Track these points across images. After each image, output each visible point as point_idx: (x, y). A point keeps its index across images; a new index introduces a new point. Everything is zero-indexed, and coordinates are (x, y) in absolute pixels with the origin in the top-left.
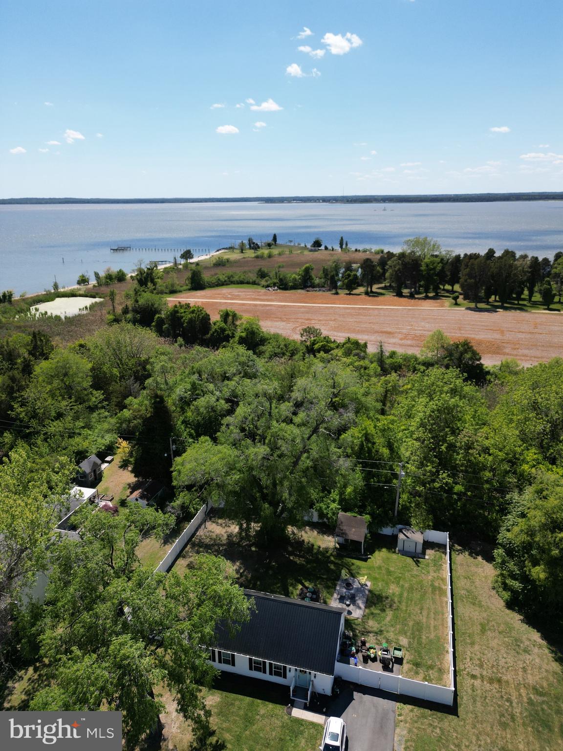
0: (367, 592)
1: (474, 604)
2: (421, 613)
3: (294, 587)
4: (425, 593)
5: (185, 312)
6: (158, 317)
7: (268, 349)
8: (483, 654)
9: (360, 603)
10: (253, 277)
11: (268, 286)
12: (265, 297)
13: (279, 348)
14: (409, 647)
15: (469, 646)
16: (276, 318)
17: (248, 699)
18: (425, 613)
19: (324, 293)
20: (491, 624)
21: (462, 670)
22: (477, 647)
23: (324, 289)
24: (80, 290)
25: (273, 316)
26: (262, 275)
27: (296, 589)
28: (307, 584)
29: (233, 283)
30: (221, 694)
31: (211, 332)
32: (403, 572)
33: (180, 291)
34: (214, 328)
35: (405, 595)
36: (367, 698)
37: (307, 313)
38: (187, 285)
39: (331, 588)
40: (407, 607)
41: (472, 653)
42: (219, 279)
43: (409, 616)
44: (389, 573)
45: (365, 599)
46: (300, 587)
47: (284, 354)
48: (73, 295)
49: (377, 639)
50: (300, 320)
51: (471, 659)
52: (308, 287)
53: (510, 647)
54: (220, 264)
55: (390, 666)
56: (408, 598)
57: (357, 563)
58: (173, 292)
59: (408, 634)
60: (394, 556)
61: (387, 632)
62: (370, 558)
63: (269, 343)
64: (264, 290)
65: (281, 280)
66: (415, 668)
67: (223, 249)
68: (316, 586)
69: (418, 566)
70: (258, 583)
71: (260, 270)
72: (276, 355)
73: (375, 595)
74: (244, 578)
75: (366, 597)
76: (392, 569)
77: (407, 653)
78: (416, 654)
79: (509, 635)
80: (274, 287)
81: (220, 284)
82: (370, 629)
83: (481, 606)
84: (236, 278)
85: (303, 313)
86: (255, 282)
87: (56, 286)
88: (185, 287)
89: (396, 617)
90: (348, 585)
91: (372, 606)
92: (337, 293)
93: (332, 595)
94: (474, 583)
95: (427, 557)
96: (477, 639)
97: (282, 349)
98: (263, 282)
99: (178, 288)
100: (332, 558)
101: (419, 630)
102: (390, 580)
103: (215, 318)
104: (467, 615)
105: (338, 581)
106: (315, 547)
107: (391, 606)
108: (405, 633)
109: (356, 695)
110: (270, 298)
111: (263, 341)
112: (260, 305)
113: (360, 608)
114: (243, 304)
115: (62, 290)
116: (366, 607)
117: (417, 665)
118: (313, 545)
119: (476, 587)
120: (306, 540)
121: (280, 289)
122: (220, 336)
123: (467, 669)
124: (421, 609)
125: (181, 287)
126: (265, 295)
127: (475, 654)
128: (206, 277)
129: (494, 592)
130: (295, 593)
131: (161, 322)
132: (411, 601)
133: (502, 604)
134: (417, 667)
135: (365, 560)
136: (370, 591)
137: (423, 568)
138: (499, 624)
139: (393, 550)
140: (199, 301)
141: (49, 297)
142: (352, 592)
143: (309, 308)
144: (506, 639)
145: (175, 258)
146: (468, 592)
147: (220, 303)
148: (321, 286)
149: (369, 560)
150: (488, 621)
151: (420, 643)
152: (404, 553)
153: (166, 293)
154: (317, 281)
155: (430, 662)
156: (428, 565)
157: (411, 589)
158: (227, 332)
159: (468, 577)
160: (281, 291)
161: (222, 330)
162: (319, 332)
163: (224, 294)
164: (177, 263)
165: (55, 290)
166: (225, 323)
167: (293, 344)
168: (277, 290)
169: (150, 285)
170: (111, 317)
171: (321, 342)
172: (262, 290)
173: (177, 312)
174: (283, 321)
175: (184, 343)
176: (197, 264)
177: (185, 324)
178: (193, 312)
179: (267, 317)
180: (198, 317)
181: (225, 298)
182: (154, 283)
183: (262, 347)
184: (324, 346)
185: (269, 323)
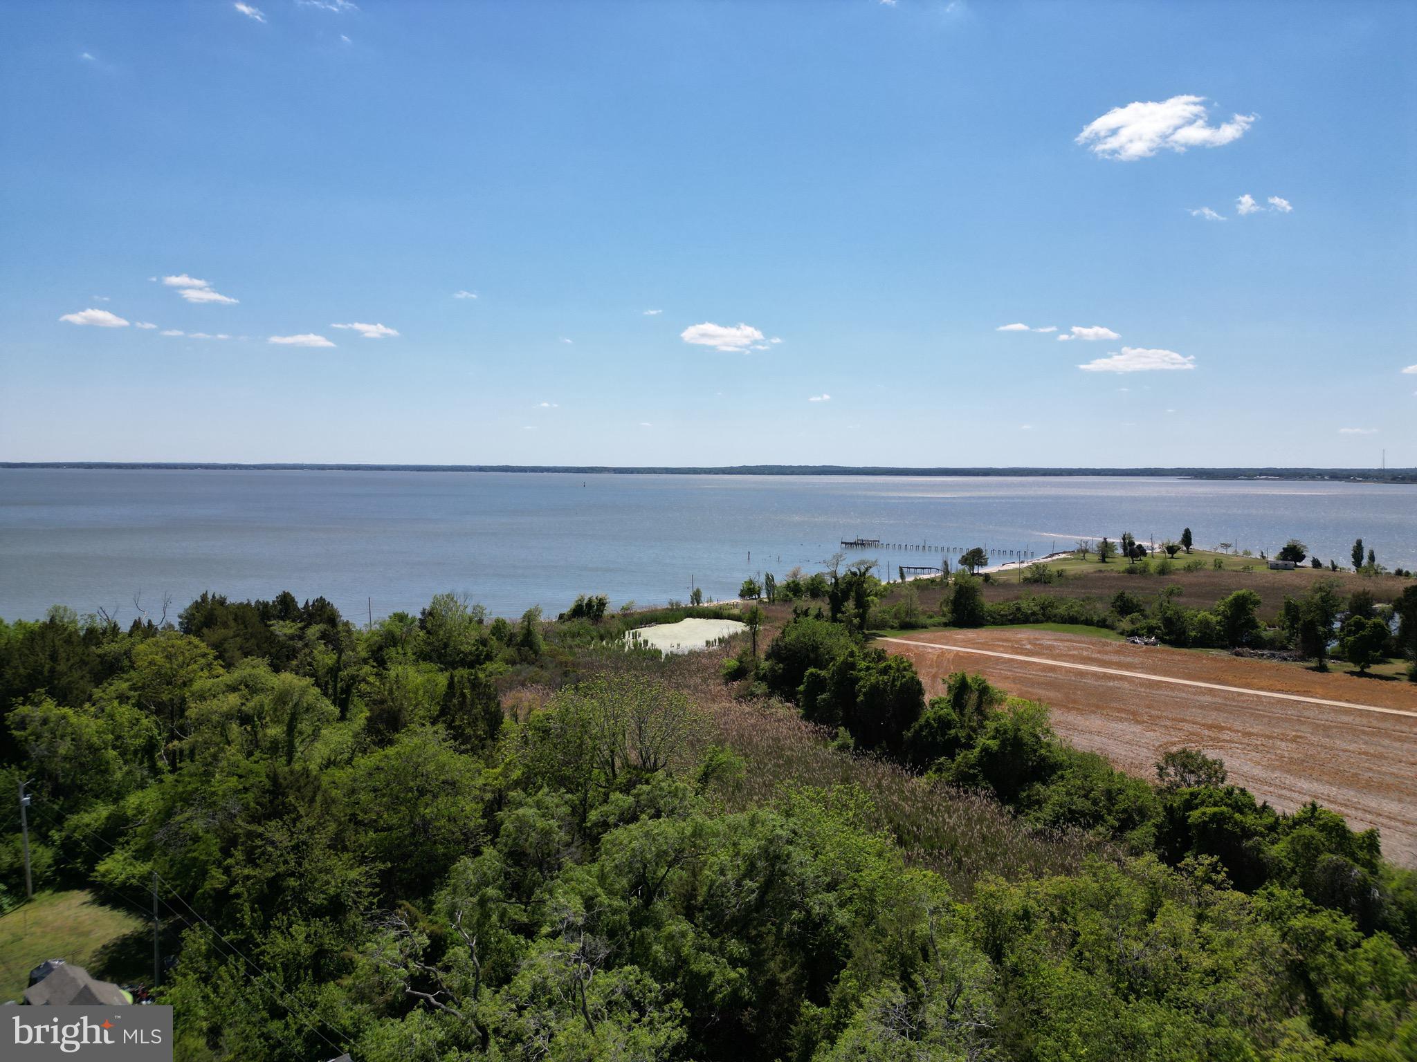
5: (868, 668)
6: (812, 674)
7: (1054, 794)
10: (1102, 610)
11: (1133, 633)
12: (1115, 658)
13: (1086, 796)
16: (1120, 710)
19: (1283, 664)
23: (1285, 654)
24: (735, 606)
25: (1114, 705)
26: (1125, 607)
29: (1051, 619)
31: (916, 725)
33: (924, 627)
34: (929, 713)
37: (1218, 708)
38: (944, 615)
42: (1018, 609)
47: (1098, 818)
48: (717, 614)
50: (1188, 727)
52: (1241, 645)
54: (1039, 577)
58: (907, 625)
63: (1062, 777)
64: (1122, 641)
65: (1168, 622)
67: (1064, 553)
71: (1121, 597)
72: (1073, 817)
80: (1149, 637)
81: (1019, 618)
84: (1062, 610)
85: (1202, 707)
87: (697, 597)
88: (937, 620)
92: (1322, 669)
97: (1095, 802)
98: (1125, 624)
99: (923, 619)
103: (935, 692)
110: (1129, 659)
111: (1046, 770)
112: (1095, 674)
114: (1053, 669)
115: (706, 605)
121: (1164, 642)
122: (934, 738)
125: (931, 617)
126: (1117, 652)
128: (989, 601)
131: (817, 685)
140: (950, 651)
141: (673, 615)
143: (1226, 698)
145: (946, 563)
147: (998, 659)
148: (1275, 647)
153: (892, 628)
154: (1269, 633)
158: (953, 732)
160: (1167, 648)
161: (945, 724)
162: (1215, 772)
163: (1017, 642)
164: (947, 573)
165: (692, 602)
166: (954, 708)
167: (1131, 792)
168: (1155, 644)
169: (850, 606)
170: (732, 663)
171: (1215, 804)
172: (1117, 642)
173: (852, 666)
174: (1138, 722)
175: (851, 742)
176: (987, 577)
177: (861, 698)
178: (885, 671)
179: (1098, 707)
180: (893, 685)
181: (1015, 651)
182: (862, 604)
183: (1038, 786)
184: (1218, 819)
185: (1095, 722)
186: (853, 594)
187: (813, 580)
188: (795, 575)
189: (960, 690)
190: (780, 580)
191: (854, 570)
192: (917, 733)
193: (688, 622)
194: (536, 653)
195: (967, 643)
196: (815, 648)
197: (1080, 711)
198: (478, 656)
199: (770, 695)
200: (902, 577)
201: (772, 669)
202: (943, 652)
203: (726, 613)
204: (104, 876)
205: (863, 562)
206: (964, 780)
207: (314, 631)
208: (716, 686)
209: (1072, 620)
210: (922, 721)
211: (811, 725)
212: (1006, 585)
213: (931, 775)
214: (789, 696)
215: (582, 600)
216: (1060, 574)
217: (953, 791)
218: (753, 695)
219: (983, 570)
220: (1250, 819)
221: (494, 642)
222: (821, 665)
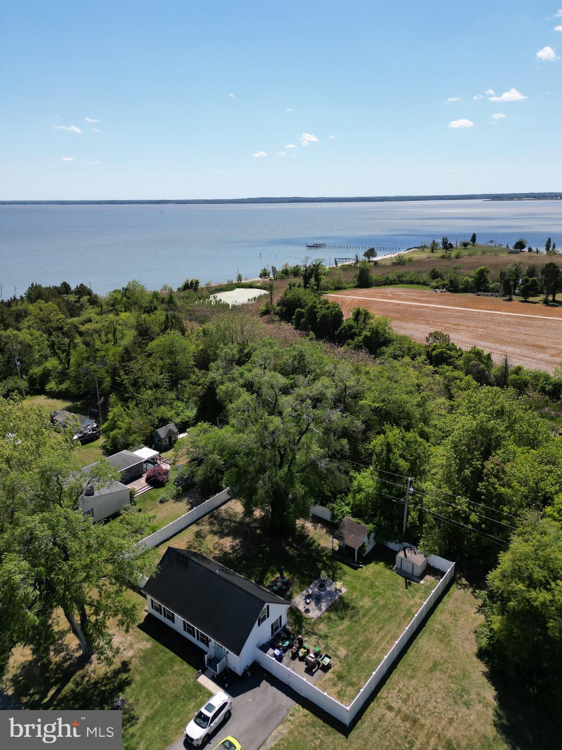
0: (337, 597)
1: (441, 641)
2: (378, 632)
3: (273, 573)
4: (396, 615)
5: (321, 308)
6: (298, 311)
7: (389, 350)
8: (416, 691)
9: (324, 606)
10: (425, 277)
11: (437, 287)
12: (426, 299)
13: (401, 350)
14: (344, 659)
15: (406, 678)
16: (422, 320)
17: (171, 654)
18: (381, 634)
19: (495, 299)
20: (446, 665)
21: (383, 698)
22: (414, 682)
23: (497, 294)
24: (258, 282)
25: (420, 318)
26: (435, 275)
27: (273, 577)
28: (285, 575)
29: (402, 282)
30: (154, 643)
31: (340, 329)
32: (386, 589)
33: (346, 288)
34: (345, 324)
35: (374, 610)
36: (273, 690)
37: (461, 317)
38: (354, 283)
39: (305, 584)
40: (367, 622)
41: (404, 686)
42: (388, 278)
43: (364, 631)
44: (372, 585)
45: (330, 603)
46: (278, 575)
48: (251, 286)
49: (317, 642)
50: (447, 325)
51: (399, 691)
52: (480, 291)
53: (450, 694)
54: (400, 262)
55: (314, 670)
56: (374, 615)
57: (346, 568)
58: (338, 288)
59: (352, 647)
60: (388, 572)
61: (333, 639)
62: (362, 567)
64: (431, 291)
65: (451, 282)
66: (336, 679)
67: (415, 248)
68: (293, 578)
69: (407, 588)
70: (244, 562)
71: (433, 271)
73: (344, 602)
74: (234, 555)
75: (333, 601)
76: (377, 583)
77: (339, 664)
78: (346, 668)
79: (459, 682)
80: (443, 289)
81: (388, 283)
82: (317, 631)
83: (448, 644)
84: (407, 278)
85: (455, 318)
86: (425, 282)
87: (240, 278)
88: (351, 285)
89: (350, 628)
90: (322, 586)
91: (333, 612)
92: (510, 300)
93: (302, 591)
94: (457, 621)
95: (422, 582)
96: (420, 674)
97: (403, 352)
98: (434, 284)
99: (345, 285)
100: (325, 558)
101: (365, 648)
102: (368, 593)
103: (347, 316)
104: (426, 649)
105: (316, 579)
106: (316, 544)
107: (352, 617)
108: (348, 646)
109: (264, 684)
110: (432, 299)
111: (387, 342)
112: (416, 307)
113: (320, 609)
114: (398, 305)
115: (244, 282)
116: (327, 610)
117: (340, 677)
118: (314, 542)
119: (456, 625)
120: (311, 536)
121: (449, 291)
122: (347, 333)
123: (388, 699)
124: (380, 629)
125: (349, 284)
126: (428, 296)
127: (407, 688)
128: (374, 275)
129: (474, 636)
130: (270, 579)
131: (301, 315)
132: (376, 618)
133: (475, 649)
134: (339, 679)
135: (356, 568)
136: (341, 597)
137: (410, 591)
138: (455, 668)
139: (391, 566)
140: (356, 299)
141: (230, 287)
142: (323, 593)
143: (466, 314)
144: (453, 686)
145: (357, 256)
146: (444, 627)
147: (376, 301)
148: (494, 291)
149: (360, 569)
150: (445, 661)
151: (357, 659)
152: (401, 572)
153: (331, 289)
154: (491, 286)
155: (354, 680)
156: (417, 590)
157: (384, 607)
158: (354, 330)
159: (455, 613)
160: (449, 293)
161: (351, 327)
162: (446, 339)
163: (385, 294)
164: (357, 261)
165: (238, 281)
166: (355, 321)
167: (417, 348)
168: (445, 292)
169: (312, 280)
170: (263, 308)
171: (442, 348)
172: (428, 291)
173: (315, 307)
174: (428, 324)
175: (314, 337)
176: (376, 263)
177: (318, 320)
178: (328, 308)
179: (414, 319)
180: (331, 314)
181: (384, 298)
182: (318, 280)
183: (384, 348)
184: (441, 353)
185: (411, 325)
186: (314, 275)
187: (295, 268)
188: (286, 266)
189: (357, 314)
190: (279, 269)
191: (314, 263)
192: (340, 332)
193: (237, 290)
194: (175, 306)
195: (363, 295)
196: (299, 300)
197: (406, 321)
198: (151, 307)
199: (280, 321)
200: (336, 264)
201: (281, 310)
202: (353, 300)
203: (255, 285)
204: (50, 389)
205: (318, 260)
206: (358, 347)
207: (85, 298)
208: (256, 318)
209: (412, 283)
210: (342, 327)
211: (299, 332)
212: (385, 266)
213: (345, 347)
214: (289, 320)
215: (188, 281)
216: (410, 260)
217: (353, 351)
218: (273, 321)
219: (374, 259)
220: (452, 353)
221: (155, 302)
222: (301, 307)
